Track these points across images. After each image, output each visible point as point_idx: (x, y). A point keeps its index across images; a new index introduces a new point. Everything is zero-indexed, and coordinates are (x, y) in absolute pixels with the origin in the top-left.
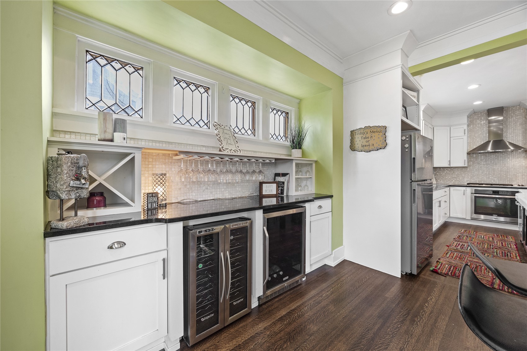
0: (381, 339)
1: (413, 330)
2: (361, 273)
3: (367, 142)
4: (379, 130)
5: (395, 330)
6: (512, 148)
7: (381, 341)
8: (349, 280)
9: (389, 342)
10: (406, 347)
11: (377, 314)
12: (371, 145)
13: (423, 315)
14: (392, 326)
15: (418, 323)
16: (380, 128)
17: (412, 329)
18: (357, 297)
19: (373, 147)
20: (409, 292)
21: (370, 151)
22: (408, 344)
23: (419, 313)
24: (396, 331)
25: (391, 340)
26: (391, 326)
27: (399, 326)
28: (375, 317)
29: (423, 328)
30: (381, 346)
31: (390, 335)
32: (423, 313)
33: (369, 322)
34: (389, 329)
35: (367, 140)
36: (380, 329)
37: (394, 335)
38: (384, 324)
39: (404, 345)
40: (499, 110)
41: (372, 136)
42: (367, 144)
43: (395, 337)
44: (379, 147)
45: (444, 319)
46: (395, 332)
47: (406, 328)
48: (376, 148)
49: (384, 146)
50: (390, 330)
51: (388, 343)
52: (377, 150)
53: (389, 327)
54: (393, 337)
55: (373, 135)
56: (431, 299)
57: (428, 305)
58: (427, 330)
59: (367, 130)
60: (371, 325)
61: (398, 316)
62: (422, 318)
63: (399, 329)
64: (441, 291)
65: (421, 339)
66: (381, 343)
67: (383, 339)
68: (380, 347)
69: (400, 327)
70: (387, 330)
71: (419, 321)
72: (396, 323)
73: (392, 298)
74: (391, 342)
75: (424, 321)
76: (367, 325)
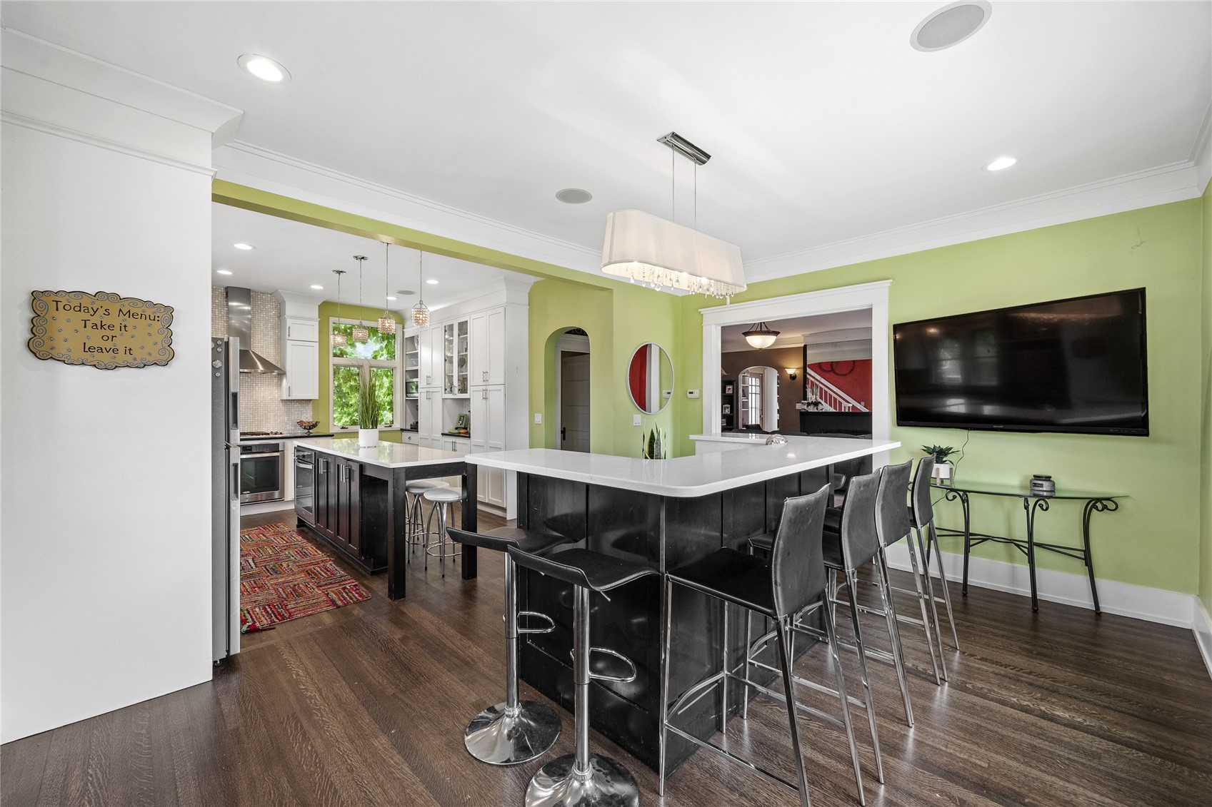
0: (314, 791)
1: (332, 734)
2: (108, 735)
3: (105, 338)
4: (149, 312)
5: (312, 758)
6: (261, 368)
7: (318, 792)
8: (100, 775)
9: (328, 780)
10: (351, 761)
11: (259, 768)
12: (121, 351)
13: (316, 704)
14: (301, 757)
15: (324, 719)
16: (155, 310)
17: (328, 734)
18: (178, 783)
19: (128, 358)
20: (257, 691)
21: (116, 367)
22: (348, 756)
23: (310, 706)
24: (316, 759)
25: (325, 776)
26: (301, 760)
27: (310, 748)
28: (262, 776)
29: (336, 718)
30: (327, 798)
31: (315, 772)
32: (313, 701)
33: (265, 792)
34: (304, 766)
35: (110, 333)
36: (292, 780)
37: (320, 765)
38: (288, 768)
39: (346, 761)
40: (245, 294)
41: (125, 326)
42: (109, 345)
43: (323, 766)
44: (151, 359)
45: (341, 686)
46: (315, 761)
47: (319, 740)
48: (139, 361)
49: (164, 358)
50: (306, 765)
51: (327, 783)
52: (143, 365)
53: (300, 763)
54: (322, 769)
55: (130, 322)
56: (298, 675)
57: (304, 685)
58: (344, 717)
59: (106, 305)
60: (272, 792)
61: (289, 738)
62: (320, 708)
63: (316, 752)
64: (295, 653)
65: (352, 734)
66: (321, 796)
67: (315, 786)
68: (327, 800)
69: (313, 747)
70: (303, 770)
71: (322, 716)
72: (300, 748)
73: (244, 721)
74: (330, 777)
75: (327, 709)
76: (266, 799)
